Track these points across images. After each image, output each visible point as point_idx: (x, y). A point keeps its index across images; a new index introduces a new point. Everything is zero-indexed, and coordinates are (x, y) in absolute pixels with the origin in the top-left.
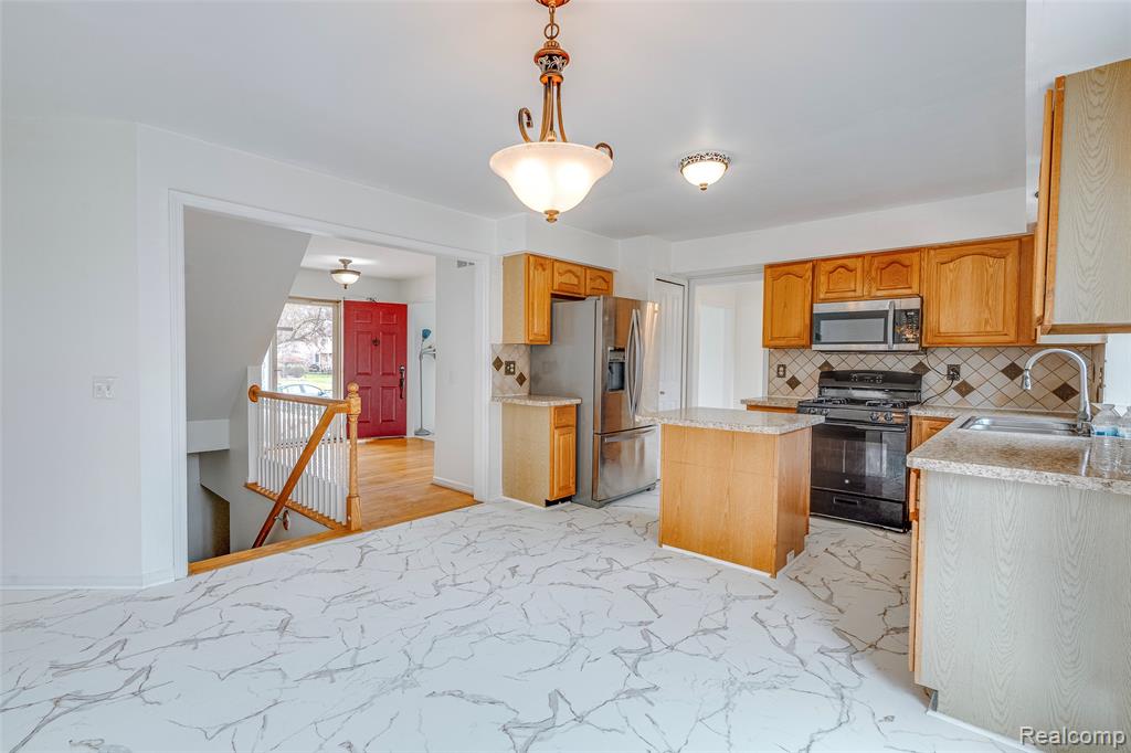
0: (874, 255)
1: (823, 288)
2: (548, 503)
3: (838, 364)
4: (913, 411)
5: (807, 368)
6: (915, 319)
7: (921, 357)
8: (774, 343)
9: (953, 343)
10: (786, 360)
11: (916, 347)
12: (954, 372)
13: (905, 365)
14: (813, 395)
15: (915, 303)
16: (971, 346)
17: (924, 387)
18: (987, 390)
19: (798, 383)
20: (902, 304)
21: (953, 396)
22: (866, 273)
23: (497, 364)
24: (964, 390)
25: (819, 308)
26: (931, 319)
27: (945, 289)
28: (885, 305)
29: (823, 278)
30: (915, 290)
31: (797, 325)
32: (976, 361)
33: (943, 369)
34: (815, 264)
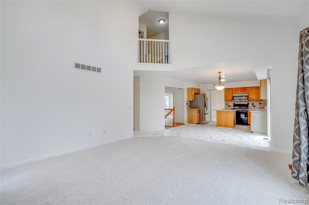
0: (241, 88)
1: (234, 92)
2: (197, 124)
3: (236, 103)
4: (248, 109)
5: (231, 104)
6: (248, 97)
7: (248, 102)
8: (226, 100)
9: (252, 100)
10: (228, 103)
11: (248, 101)
12: (253, 104)
13: (246, 103)
14: (233, 108)
15: (247, 95)
16: (255, 100)
17: (249, 106)
18: (257, 106)
19: (230, 106)
20: (246, 95)
21: (253, 107)
22: (240, 90)
23: (187, 104)
24: (254, 106)
25: (233, 95)
26: (249, 97)
27: (251, 93)
28: (243, 95)
29: (234, 91)
30: (247, 93)
31: (230, 97)
32: (256, 102)
33: (251, 104)
34: (233, 89)
